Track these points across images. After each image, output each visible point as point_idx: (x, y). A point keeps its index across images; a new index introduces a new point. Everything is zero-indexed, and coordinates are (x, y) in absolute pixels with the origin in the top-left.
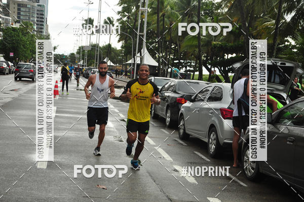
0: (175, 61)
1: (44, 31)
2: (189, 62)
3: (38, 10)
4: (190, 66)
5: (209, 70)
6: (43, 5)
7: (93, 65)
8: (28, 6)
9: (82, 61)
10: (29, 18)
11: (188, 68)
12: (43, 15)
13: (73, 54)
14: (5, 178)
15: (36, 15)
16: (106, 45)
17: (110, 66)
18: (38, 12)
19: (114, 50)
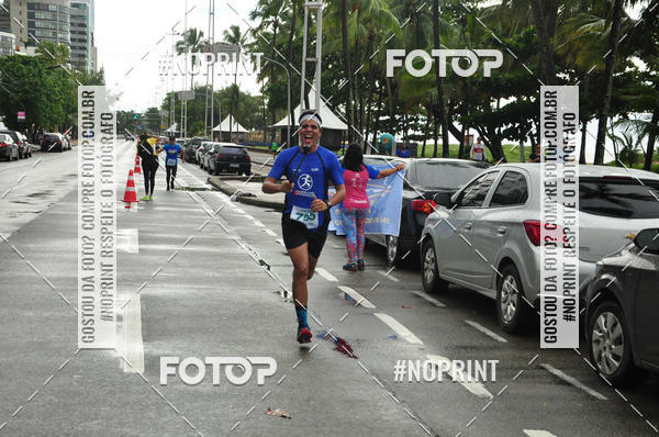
0: (381, 118)
1: (89, 60)
2: (412, 119)
3: (73, 17)
4: (415, 128)
5: (458, 135)
6: (85, 5)
7: (200, 132)
8: (52, 8)
9: (176, 124)
10: (55, 34)
11: (410, 132)
12: (84, 26)
13: (153, 110)
14: (57, 401)
15: (68, 28)
16: (227, 88)
17: (237, 133)
18: (74, 21)
19: (245, 98)
